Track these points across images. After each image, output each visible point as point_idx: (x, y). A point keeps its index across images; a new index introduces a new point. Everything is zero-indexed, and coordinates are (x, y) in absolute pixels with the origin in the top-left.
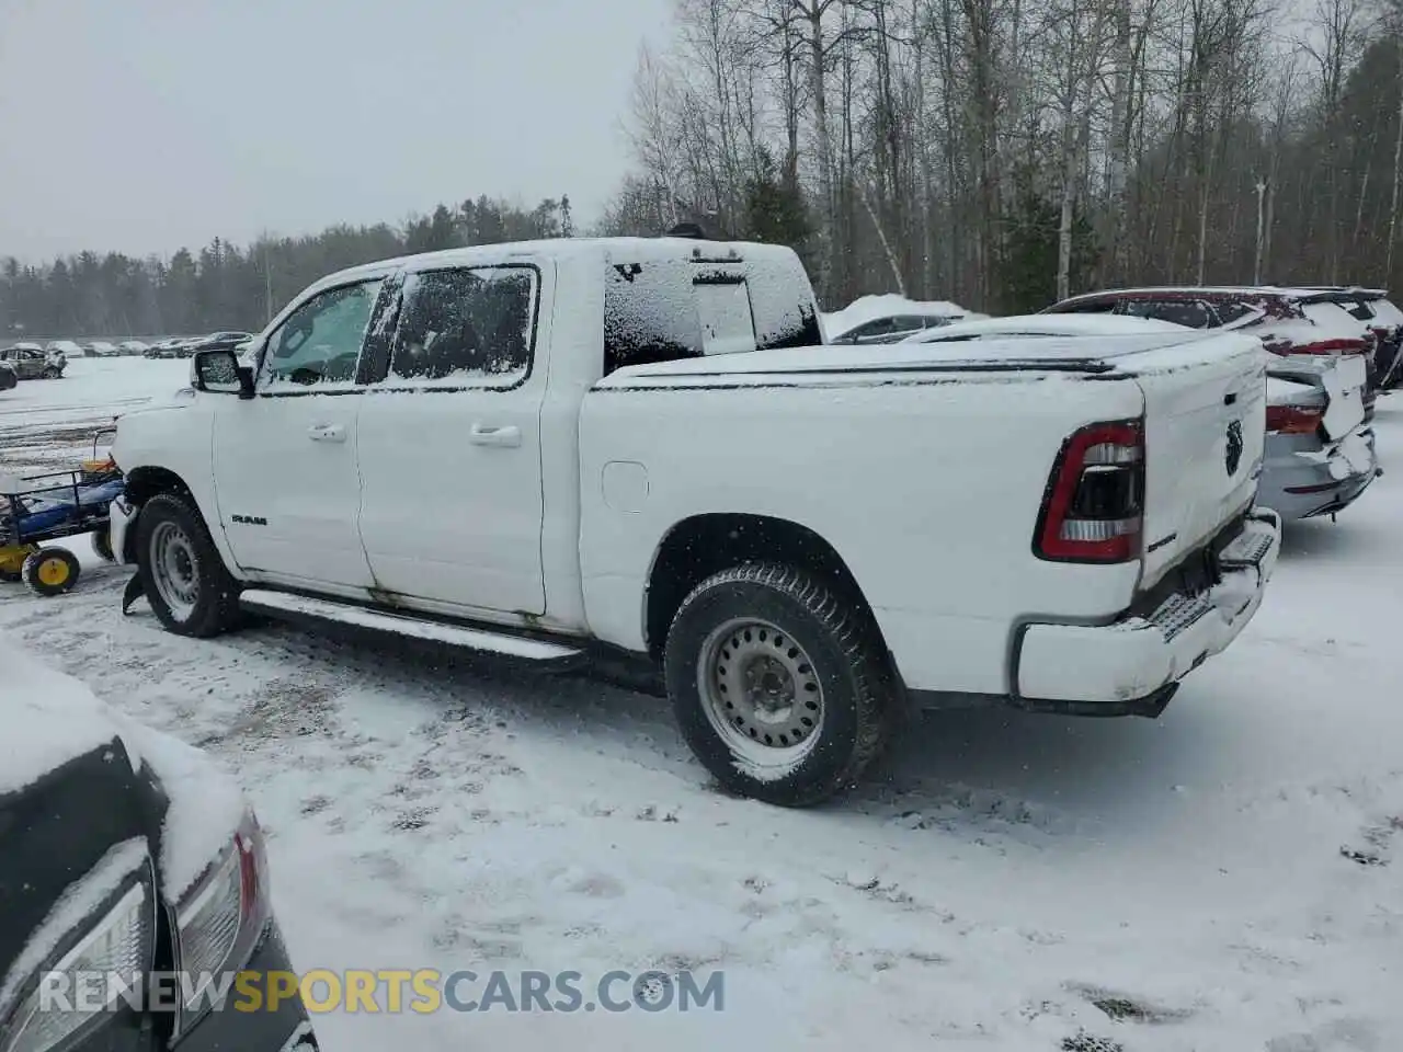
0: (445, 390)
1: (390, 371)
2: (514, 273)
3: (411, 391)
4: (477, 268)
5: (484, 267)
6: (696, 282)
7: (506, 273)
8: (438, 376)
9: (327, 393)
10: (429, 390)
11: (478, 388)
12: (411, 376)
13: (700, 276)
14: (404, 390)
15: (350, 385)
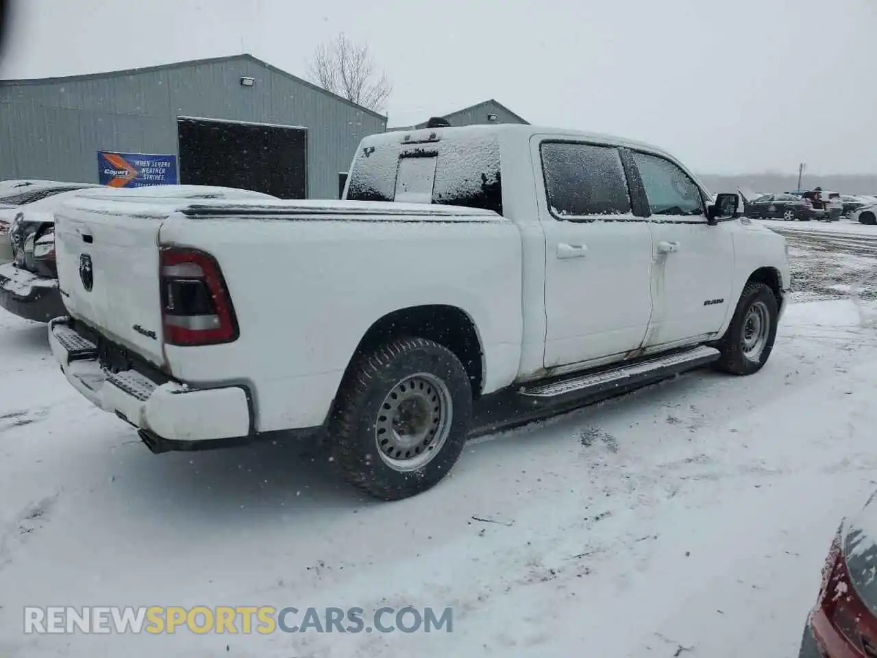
6: (402, 157)
13: (406, 152)
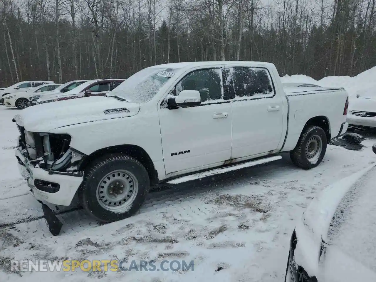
0: (256, 99)
1: (235, 96)
2: (261, 69)
3: (246, 100)
4: (251, 67)
5: (253, 67)
7: (259, 69)
8: (251, 95)
9: (215, 104)
10: (251, 99)
11: (264, 98)
12: (243, 96)
14: (244, 100)
15: (222, 100)
